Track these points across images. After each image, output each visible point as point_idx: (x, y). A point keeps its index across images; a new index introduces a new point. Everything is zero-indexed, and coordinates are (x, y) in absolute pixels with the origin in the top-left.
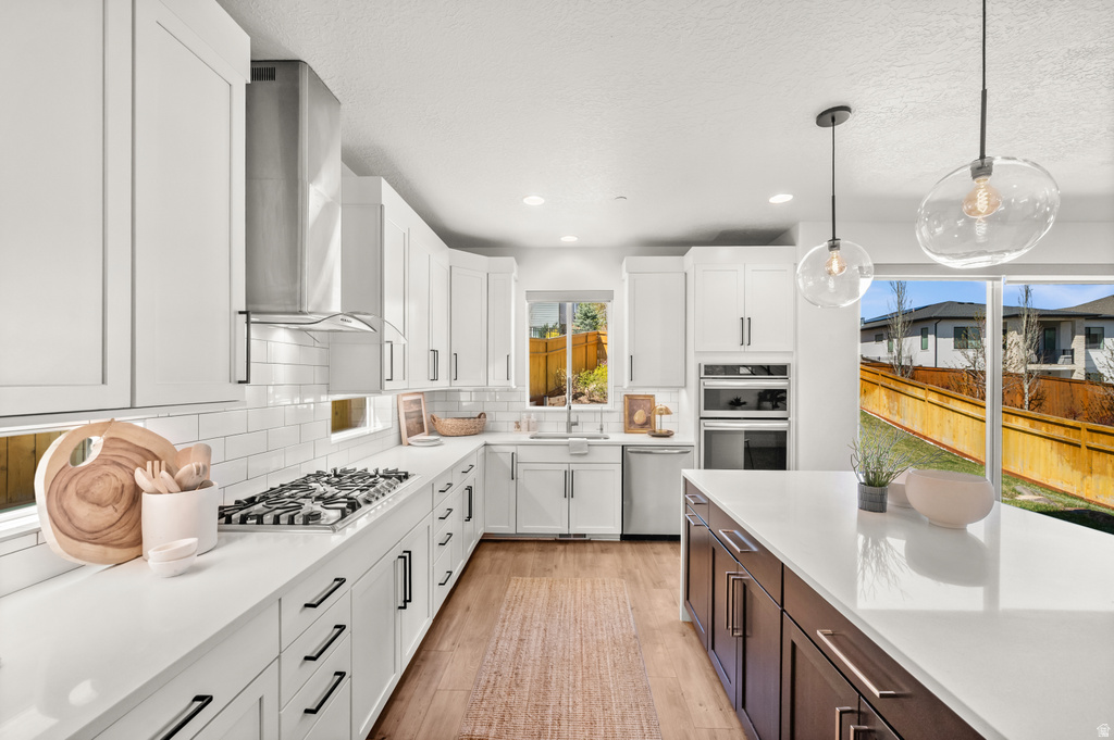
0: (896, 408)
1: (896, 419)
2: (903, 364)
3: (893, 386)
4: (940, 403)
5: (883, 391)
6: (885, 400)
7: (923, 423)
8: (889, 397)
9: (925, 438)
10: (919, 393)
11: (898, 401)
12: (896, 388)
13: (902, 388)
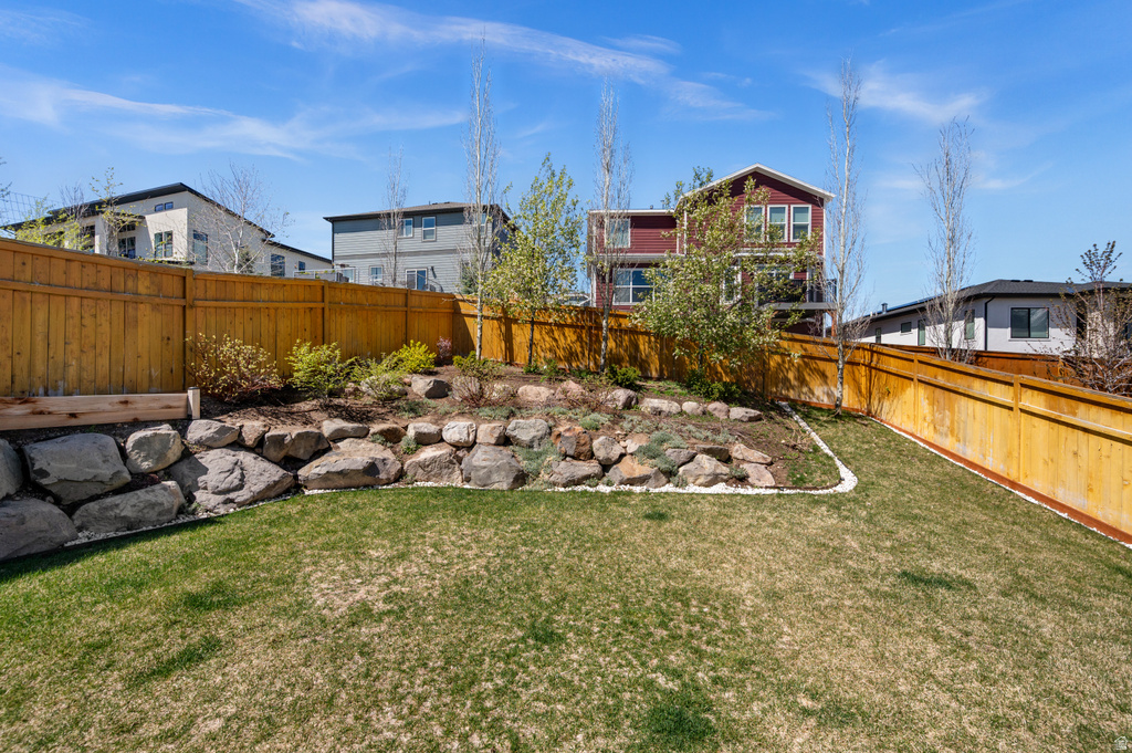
0: (948, 422)
1: (948, 443)
2: (954, 346)
3: (941, 380)
4: (1054, 414)
5: (922, 391)
6: (925, 407)
7: (1009, 455)
8: (933, 402)
9: (1014, 484)
10: (998, 393)
11: (951, 410)
12: (949, 385)
13: (960, 383)
